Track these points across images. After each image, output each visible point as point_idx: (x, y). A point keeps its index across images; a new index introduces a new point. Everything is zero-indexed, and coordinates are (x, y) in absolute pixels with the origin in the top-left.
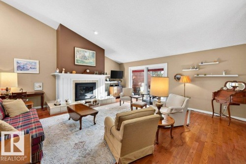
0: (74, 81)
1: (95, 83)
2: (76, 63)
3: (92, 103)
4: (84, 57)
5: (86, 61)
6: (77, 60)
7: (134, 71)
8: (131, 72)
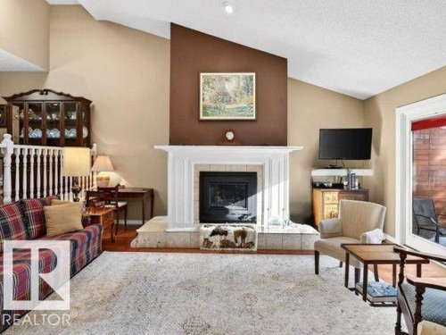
0: (196, 166)
1: (255, 173)
2: (202, 117)
3: (230, 238)
4: (224, 97)
5: (228, 106)
6: (204, 108)
7: (418, 126)
8: (409, 126)
